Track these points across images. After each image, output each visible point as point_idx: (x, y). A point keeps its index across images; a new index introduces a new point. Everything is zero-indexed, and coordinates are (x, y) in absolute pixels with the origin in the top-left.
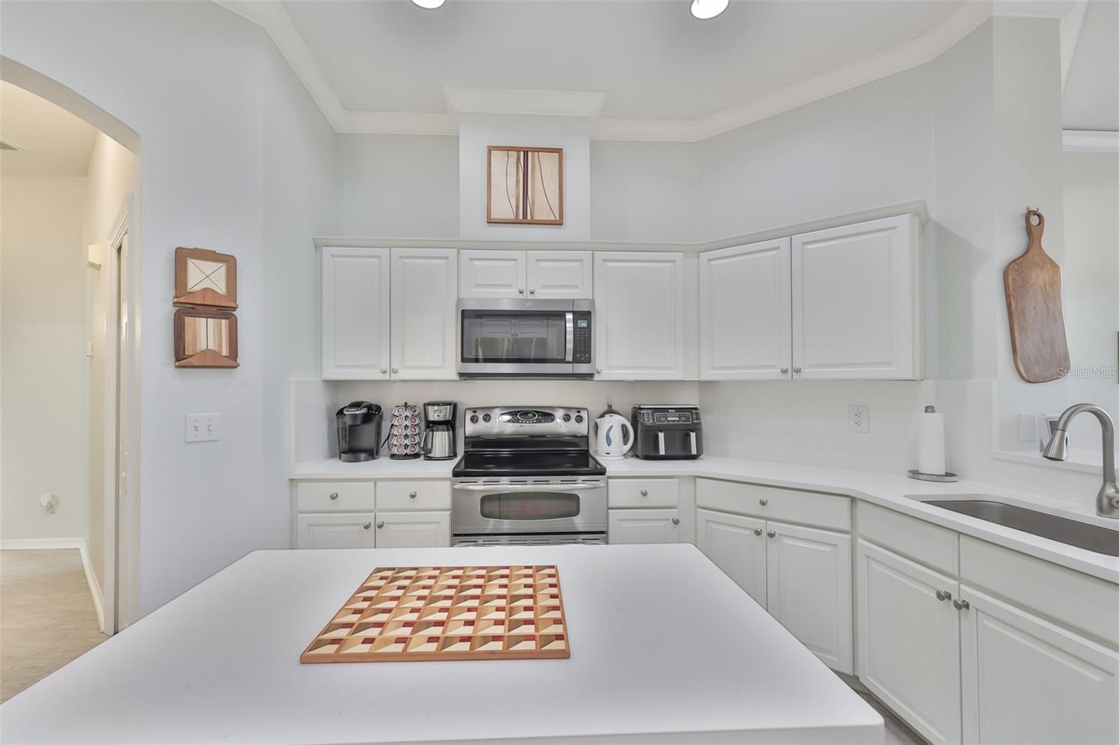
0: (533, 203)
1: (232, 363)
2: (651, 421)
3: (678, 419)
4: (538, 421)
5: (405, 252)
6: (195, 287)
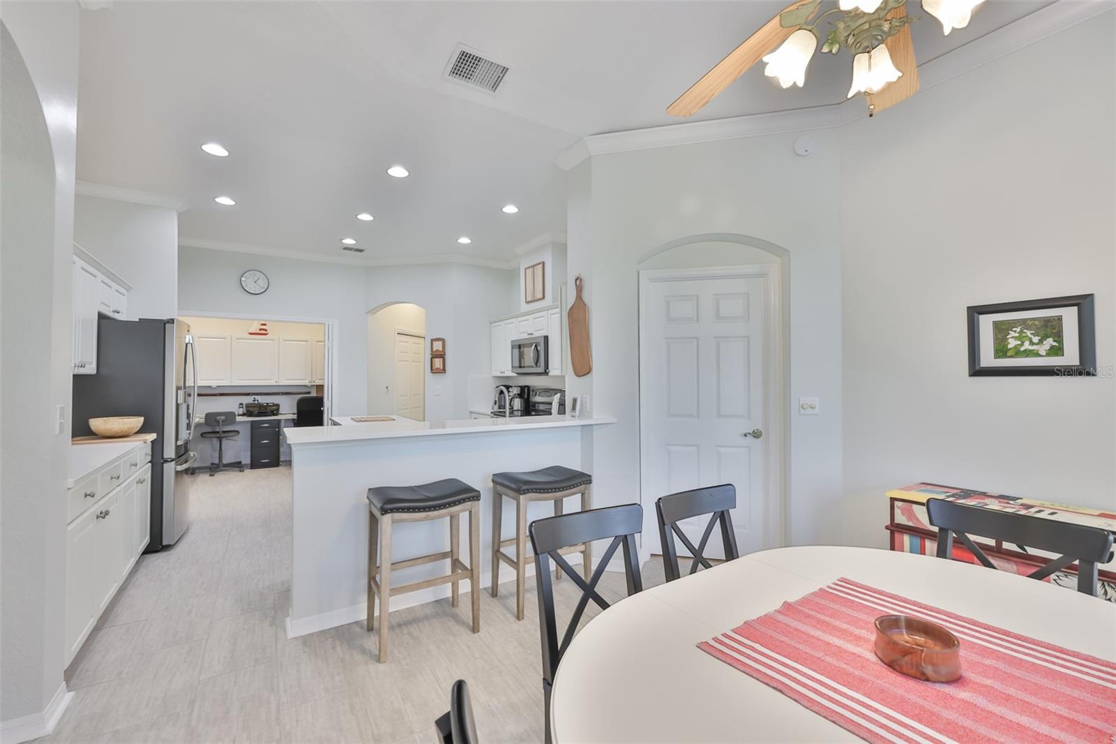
0: (536, 290)
1: (444, 371)
4: (541, 395)
5: (506, 322)
6: (434, 350)
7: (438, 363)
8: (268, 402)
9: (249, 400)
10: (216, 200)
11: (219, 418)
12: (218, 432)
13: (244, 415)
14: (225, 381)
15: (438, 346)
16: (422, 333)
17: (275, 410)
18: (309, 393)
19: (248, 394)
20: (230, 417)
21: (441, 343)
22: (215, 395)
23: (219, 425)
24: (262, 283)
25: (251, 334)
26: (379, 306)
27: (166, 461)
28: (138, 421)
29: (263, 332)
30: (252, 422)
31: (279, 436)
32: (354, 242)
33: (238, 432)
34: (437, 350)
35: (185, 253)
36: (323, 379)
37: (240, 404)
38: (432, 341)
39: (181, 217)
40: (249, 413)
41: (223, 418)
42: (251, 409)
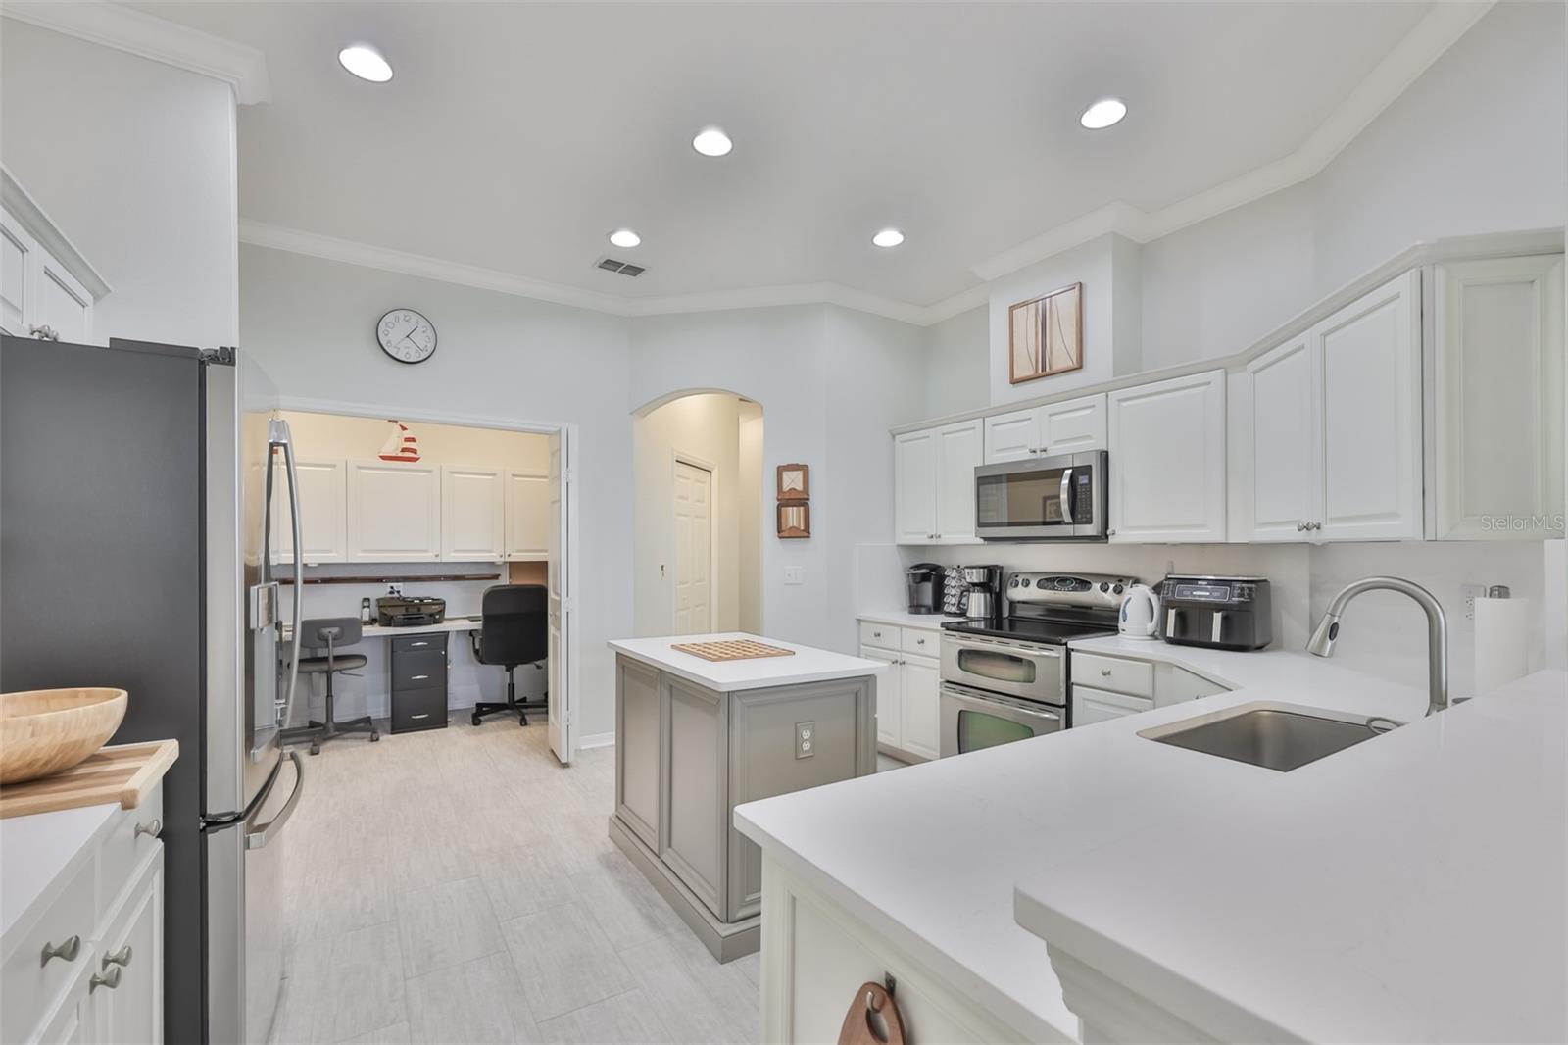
0: (1051, 352)
1: (806, 535)
2: (1170, 594)
3: (1208, 594)
4: (1074, 589)
5: (946, 429)
6: (786, 488)
7: (793, 515)
8: (422, 596)
9: (380, 591)
11: (326, 631)
12: (325, 659)
13: (373, 621)
14: (334, 554)
15: (793, 481)
17: (434, 611)
18: (496, 577)
19: (379, 580)
20: (349, 628)
21: (799, 474)
22: (315, 582)
23: (328, 646)
24: (423, 339)
25: (383, 458)
26: (652, 400)
27: (214, 824)
29: (408, 455)
30: (393, 639)
31: (446, 664)
32: (638, 241)
33: (364, 658)
34: (792, 490)
37: (365, 599)
38: (780, 470)
40: (387, 621)
41: (335, 630)
42: (390, 611)
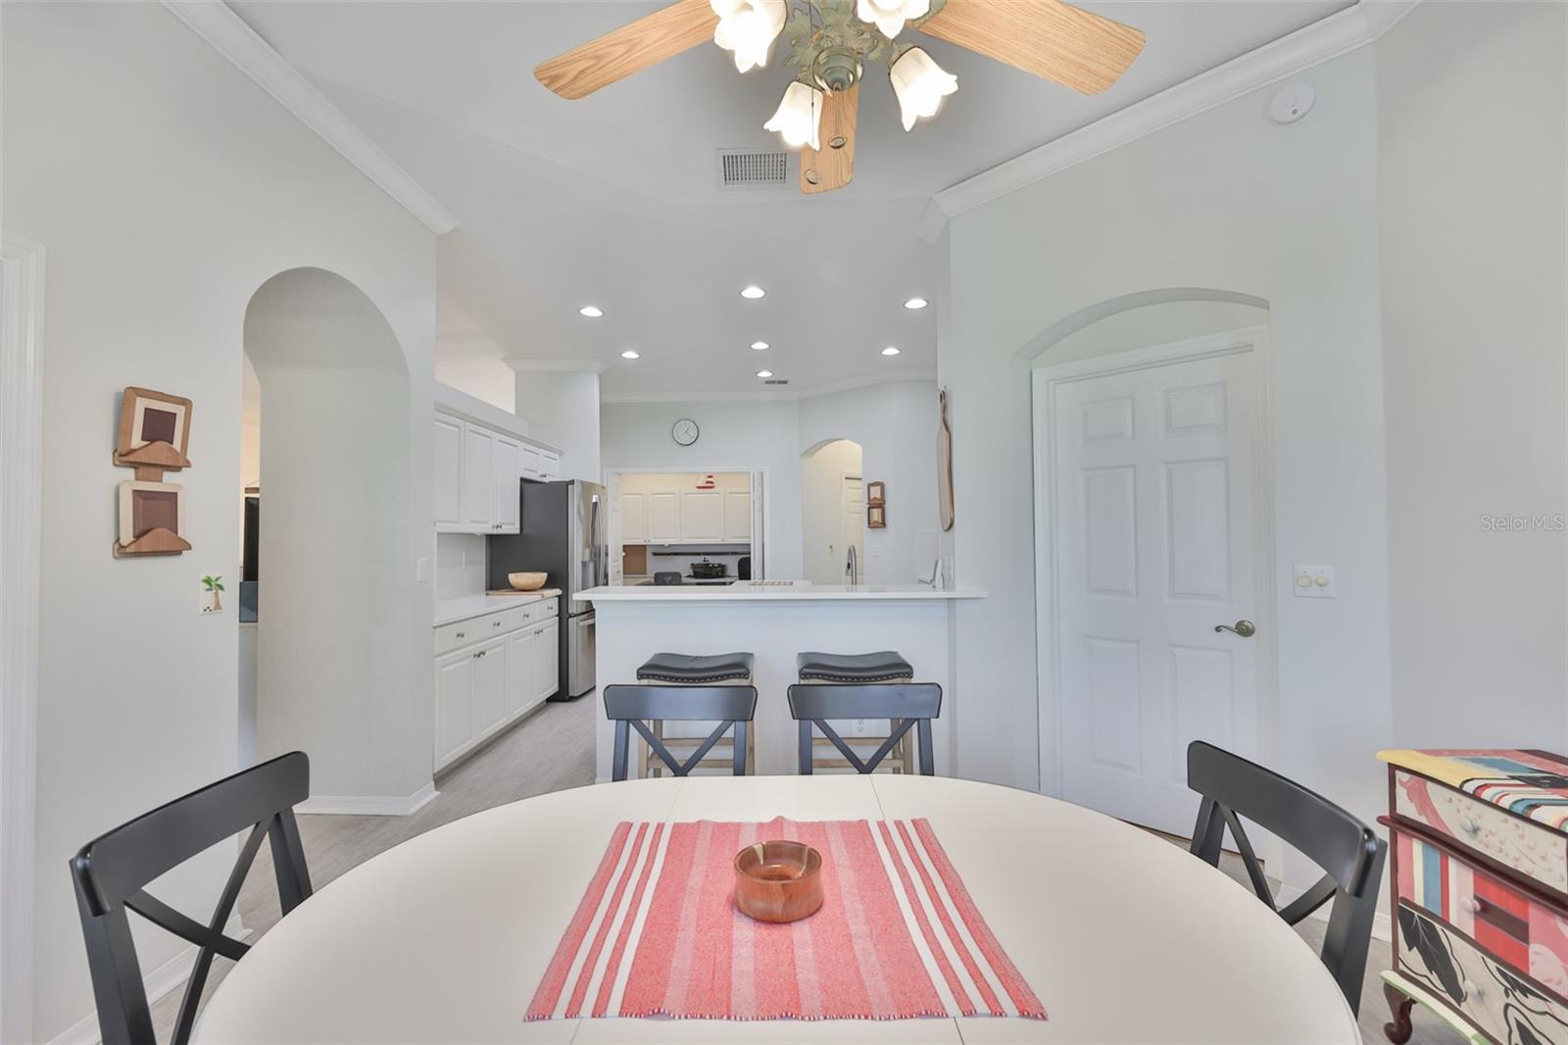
1: (884, 525)
6: (872, 497)
7: (876, 514)
8: (714, 562)
9: (699, 560)
10: (623, 355)
11: (665, 578)
13: (690, 576)
15: (876, 492)
16: (858, 473)
17: (720, 571)
19: (699, 554)
20: (676, 577)
21: (878, 488)
22: (670, 554)
24: (693, 433)
25: (699, 488)
26: (815, 445)
27: (571, 617)
28: (542, 577)
29: (709, 485)
32: (770, 374)
34: (875, 498)
35: (607, 411)
36: (749, 537)
38: (870, 485)
39: (601, 377)
40: (696, 576)
41: (670, 578)
42: (698, 570)
